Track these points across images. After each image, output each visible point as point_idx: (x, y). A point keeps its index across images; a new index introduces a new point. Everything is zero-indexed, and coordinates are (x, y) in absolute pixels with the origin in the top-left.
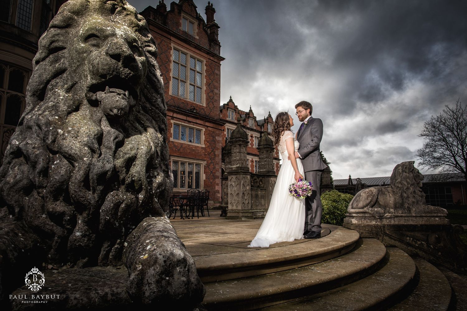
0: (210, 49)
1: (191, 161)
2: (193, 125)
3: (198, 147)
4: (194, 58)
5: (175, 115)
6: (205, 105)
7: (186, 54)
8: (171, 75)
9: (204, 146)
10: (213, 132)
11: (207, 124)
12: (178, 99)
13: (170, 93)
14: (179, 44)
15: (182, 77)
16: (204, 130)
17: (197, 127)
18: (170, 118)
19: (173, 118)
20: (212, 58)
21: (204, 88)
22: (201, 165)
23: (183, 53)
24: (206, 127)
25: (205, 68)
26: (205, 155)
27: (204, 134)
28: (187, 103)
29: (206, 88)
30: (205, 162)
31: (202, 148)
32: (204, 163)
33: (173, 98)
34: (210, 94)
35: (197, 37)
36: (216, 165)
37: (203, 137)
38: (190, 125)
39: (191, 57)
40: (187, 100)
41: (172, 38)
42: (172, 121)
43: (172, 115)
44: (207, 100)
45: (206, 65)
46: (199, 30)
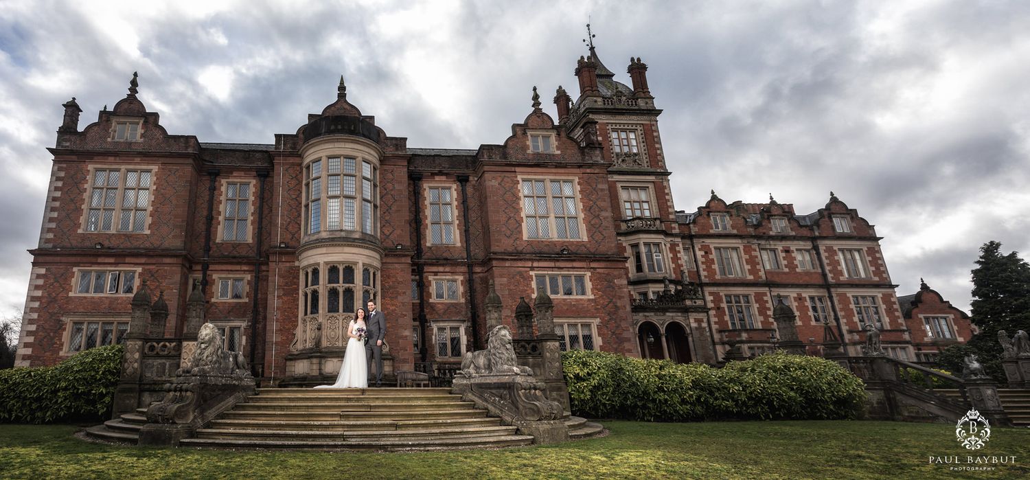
0: (583, 159)
1: (572, 321)
2: (568, 271)
3: (581, 300)
4: (558, 181)
5: (536, 264)
6: (585, 239)
7: (543, 181)
8: (523, 215)
9: (592, 297)
10: (608, 274)
11: (593, 265)
12: (538, 242)
13: (525, 237)
14: (528, 173)
15: (541, 212)
16: (589, 274)
17: (575, 273)
18: (529, 269)
19: (532, 268)
20: (588, 171)
21: (582, 215)
22: (592, 325)
23: (537, 181)
24: (592, 270)
25: (578, 188)
26: (596, 309)
27: (591, 280)
28: (554, 244)
29: (585, 214)
30: (598, 320)
31: (589, 300)
32: (595, 322)
33: (529, 243)
34: (593, 222)
35: (559, 152)
36: (620, 321)
37: (589, 285)
38: (562, 273)
39: (552, 181)
40: (553, 240)
41: (518, 169)
42: (532, 273)
43: (530, 265)
44: (588, 230)
45: (579, 184)
46: (560, 140)
